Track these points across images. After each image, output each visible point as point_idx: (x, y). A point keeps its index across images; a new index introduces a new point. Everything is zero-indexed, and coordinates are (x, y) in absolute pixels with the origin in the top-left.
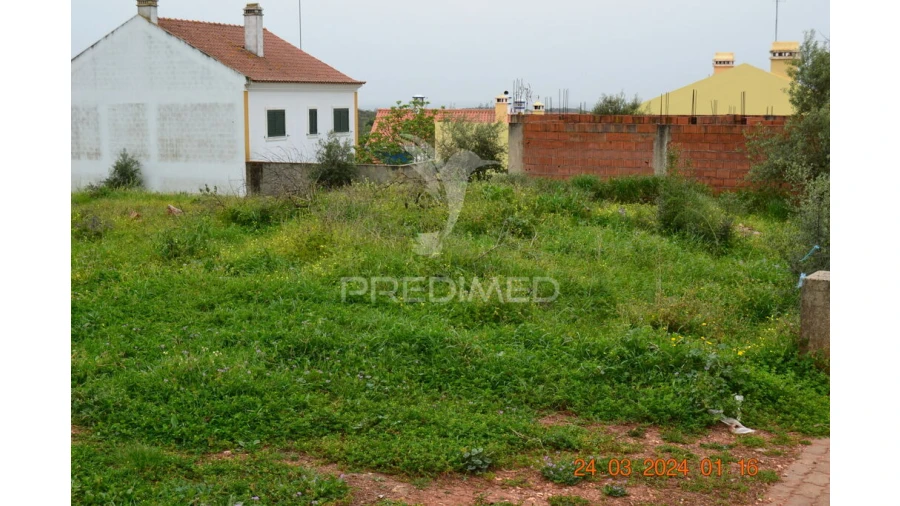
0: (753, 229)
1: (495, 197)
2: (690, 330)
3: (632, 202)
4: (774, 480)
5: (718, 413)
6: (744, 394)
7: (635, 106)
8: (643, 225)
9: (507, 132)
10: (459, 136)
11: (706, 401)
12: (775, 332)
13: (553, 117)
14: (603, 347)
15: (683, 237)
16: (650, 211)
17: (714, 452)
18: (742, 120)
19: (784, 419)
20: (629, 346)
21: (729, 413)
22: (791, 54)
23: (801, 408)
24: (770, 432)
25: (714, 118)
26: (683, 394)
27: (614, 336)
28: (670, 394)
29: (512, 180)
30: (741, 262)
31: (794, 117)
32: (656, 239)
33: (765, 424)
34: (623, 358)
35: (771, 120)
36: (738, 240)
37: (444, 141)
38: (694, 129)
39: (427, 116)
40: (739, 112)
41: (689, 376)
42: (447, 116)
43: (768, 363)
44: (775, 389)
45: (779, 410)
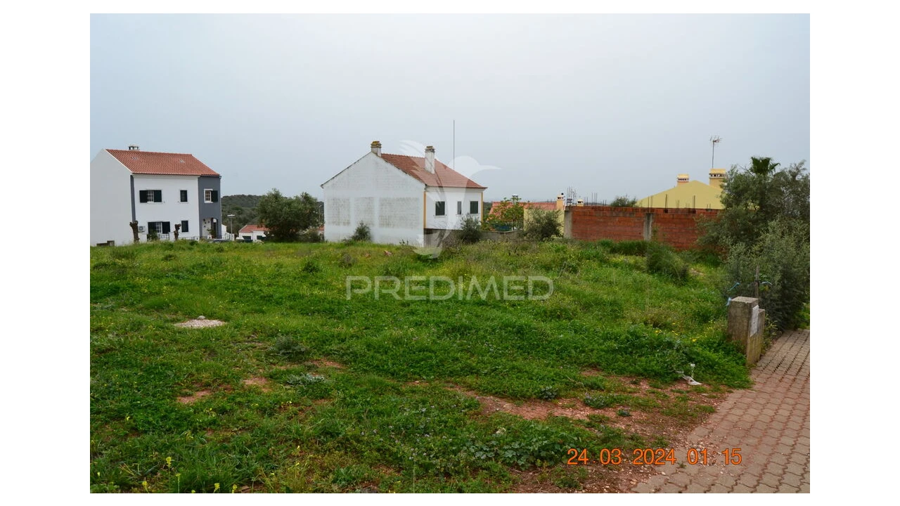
0: (699, 272)
1: (558, 251)
2: (665, 326)
3: (631, 255)
4: (712, 411)
5: (681, 373)
6: (696, 363)
7: (634, 203)
8: (638, 268)
9: (563, 215)
10: (537, 217)
11: (674, 366)
12: (714, 329)
13: (588, 207)
14: (617, 334)
15: (660, 275)
16: (642, 260)
17: (678, 394)
18: (693, 211)
19: (718, 378)
20: (632, 334)
21: (687, 373)
22: (721, 175)
23: (728, 372)
24: (710, 385)
25: (677, 210)
26: (661, 362)
27: (623, 328)
28: (654, 361)
29: (566, 241)
30: (693, 290)
31: (724, 210)
32: (645, 275)
33: (707, 380)
34: (628, 341)
35: (709, 211)
36: (691, 278)
37: (528, 220)
38: (667, 216)
39: (520, 205)
40: (691, 207)
41: (665, 352)
42: (531, 206)
43: (709, 347)
44: (713, 360)
45: (715, 373)
